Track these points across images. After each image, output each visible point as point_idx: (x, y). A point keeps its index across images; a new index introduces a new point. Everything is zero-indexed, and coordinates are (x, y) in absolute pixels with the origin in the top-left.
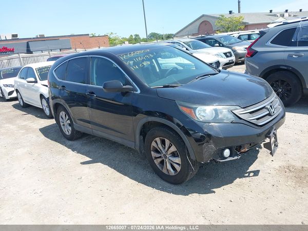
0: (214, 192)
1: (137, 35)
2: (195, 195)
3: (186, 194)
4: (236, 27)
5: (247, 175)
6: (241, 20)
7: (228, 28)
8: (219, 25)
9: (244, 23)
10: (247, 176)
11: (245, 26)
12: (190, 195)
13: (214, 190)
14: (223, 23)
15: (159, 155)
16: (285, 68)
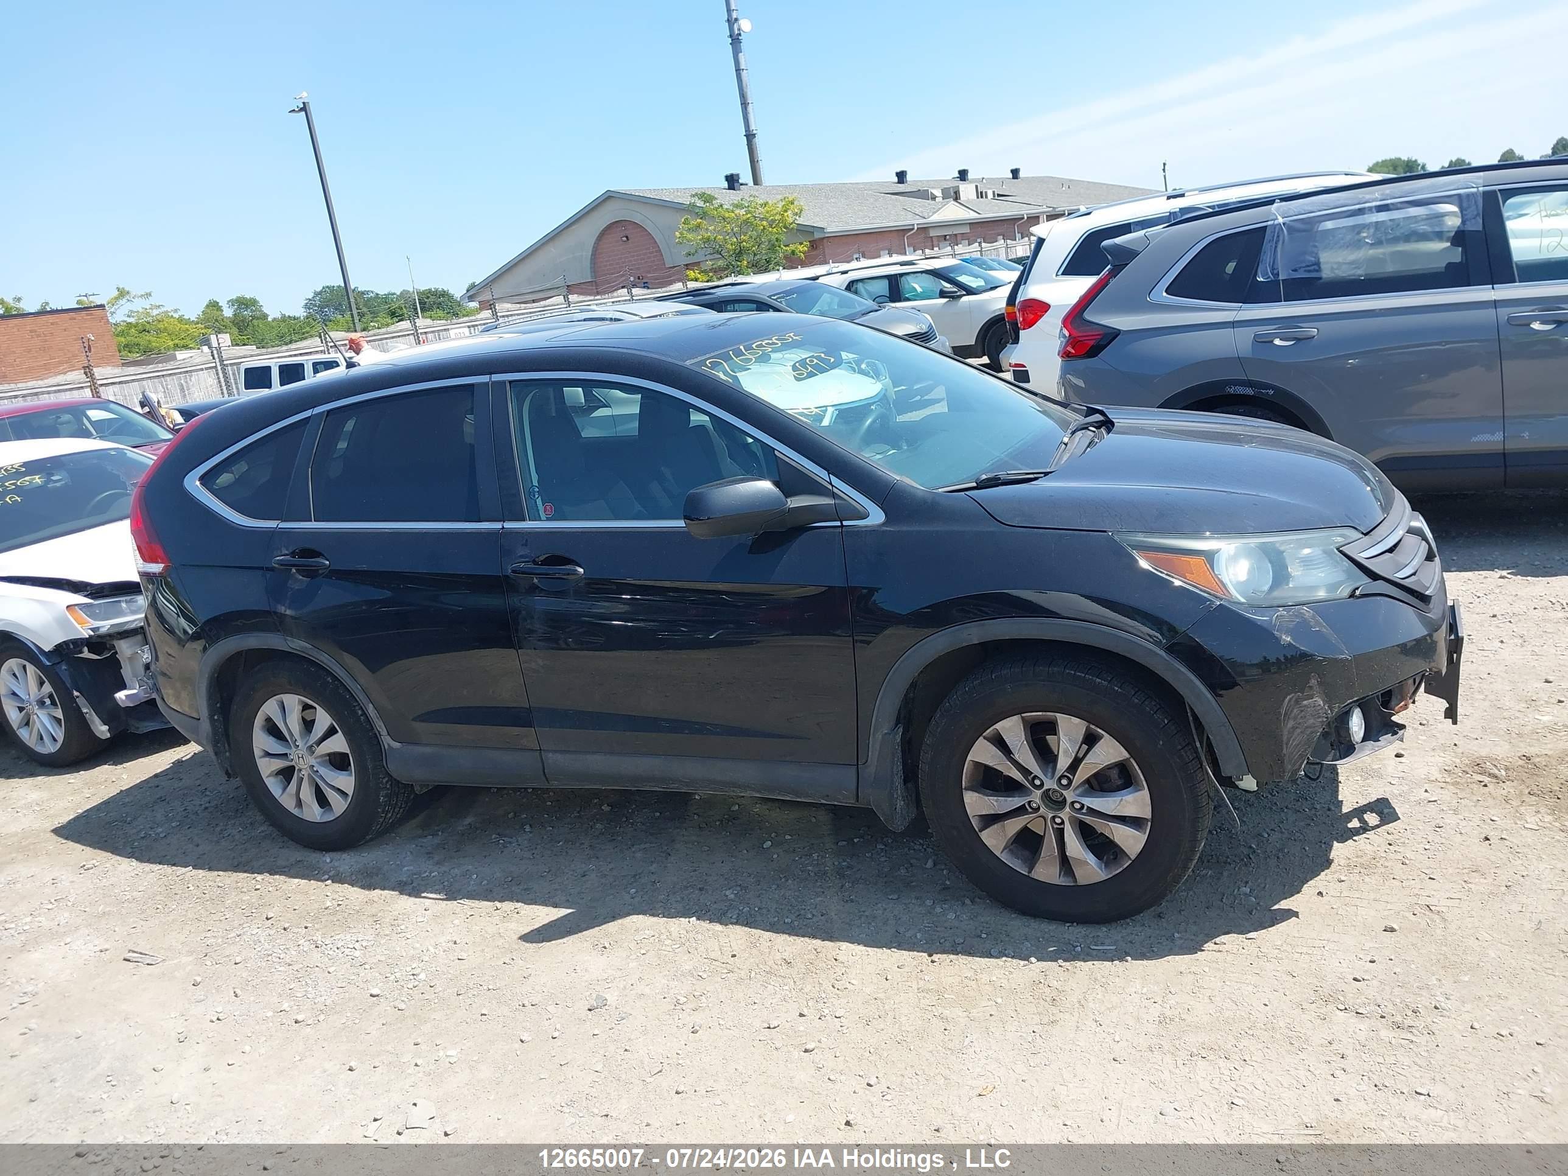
0: (1291, 914)
1: (242, 303)
2: (1231, 941)
3: (1194, 947)
4: (772, 248)
5: (1355, 823)
6: (790, 217)
7: (739, 253)
8: (695, 238)
9: (805, 231)
10: (1356, 832)
11: (814, 245)
12: (1209, 946)
13: (1284, 904)
14: (710, 230)
15: (1015, 802)
16: (1250, 391)
